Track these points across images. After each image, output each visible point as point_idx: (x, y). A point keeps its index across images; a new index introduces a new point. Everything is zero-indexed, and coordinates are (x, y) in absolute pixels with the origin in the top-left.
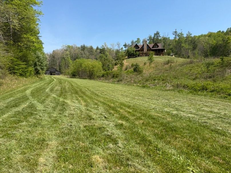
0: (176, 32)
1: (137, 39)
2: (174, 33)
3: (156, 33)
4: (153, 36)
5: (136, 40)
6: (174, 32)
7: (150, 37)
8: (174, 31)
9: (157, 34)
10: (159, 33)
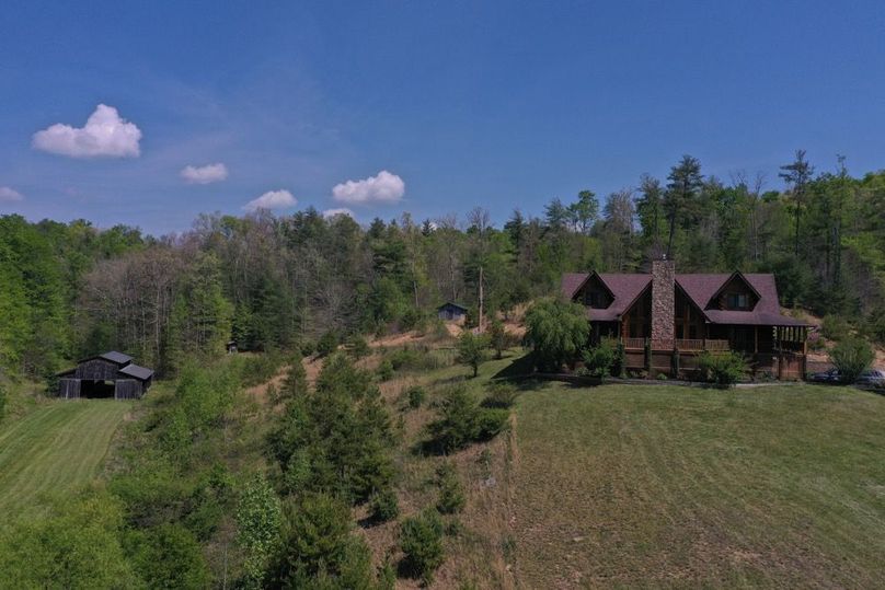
0: (800, 168)
1: (582, 193)
2: (789, 172)
3: (678, 165)
4: (664, 183)
5: (577, 201)
6: (789, 168)
7: (652, 191)
8: (792, 164)
9: (688, 169)
10: (696, 169)
